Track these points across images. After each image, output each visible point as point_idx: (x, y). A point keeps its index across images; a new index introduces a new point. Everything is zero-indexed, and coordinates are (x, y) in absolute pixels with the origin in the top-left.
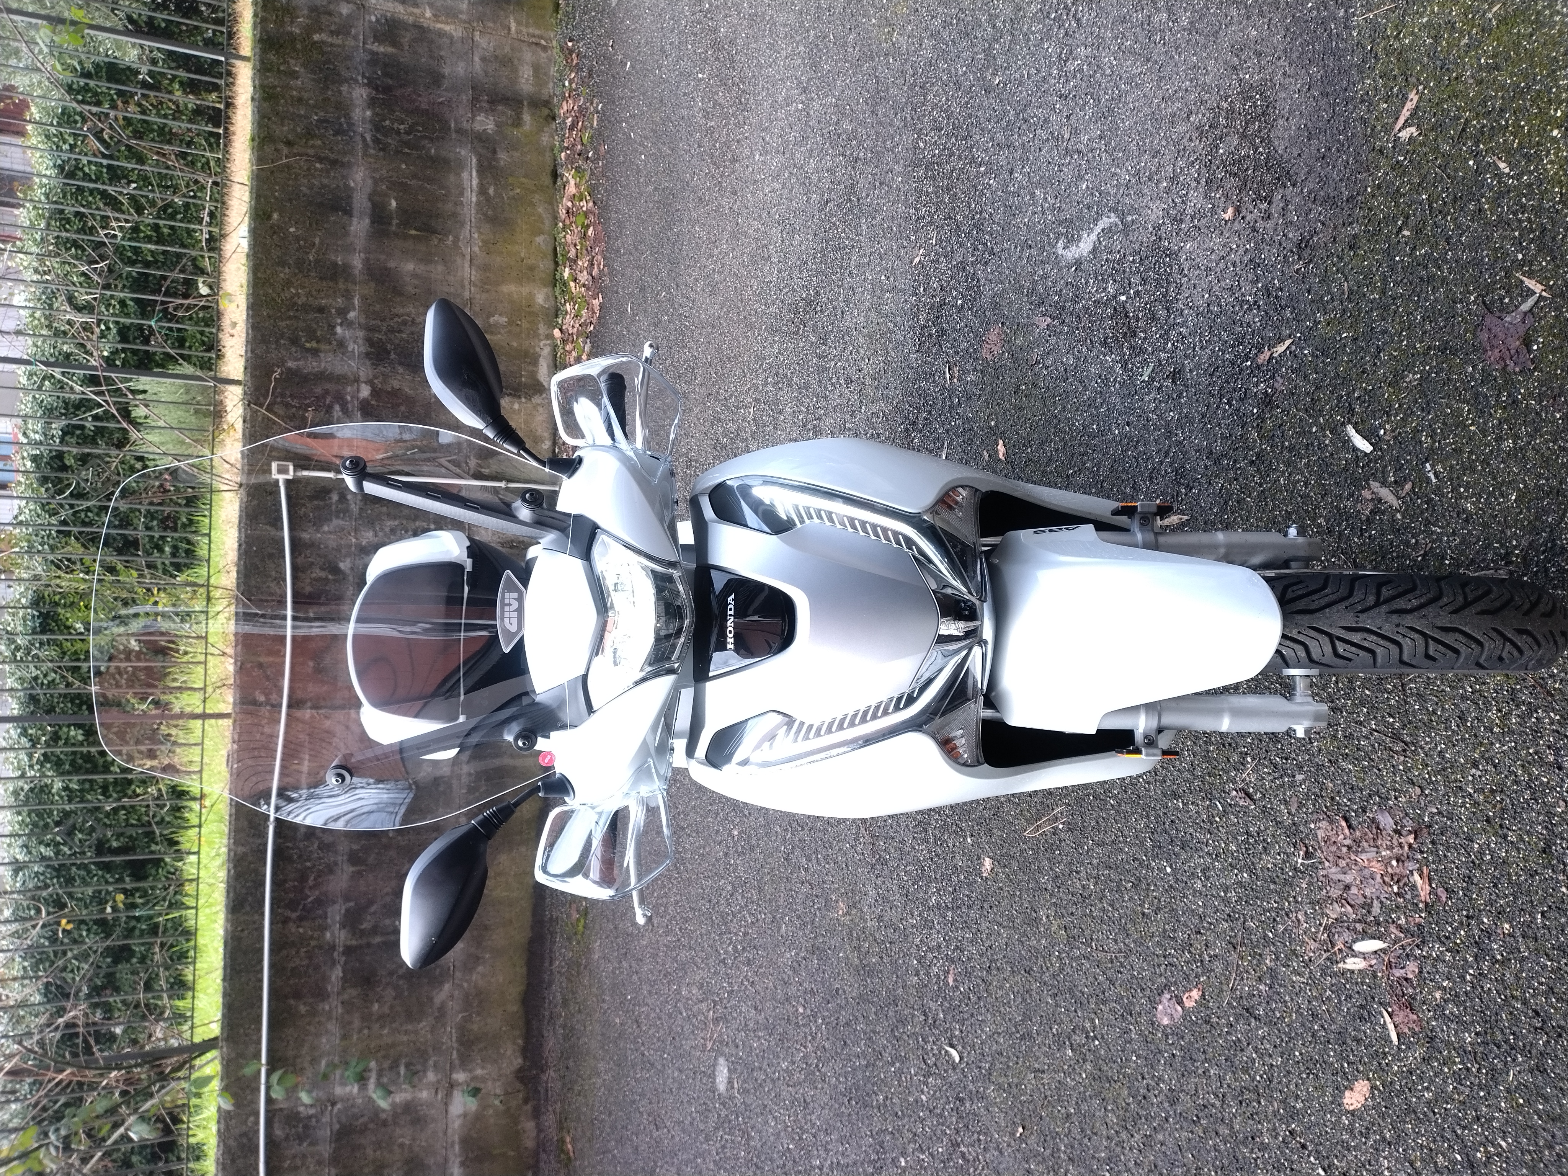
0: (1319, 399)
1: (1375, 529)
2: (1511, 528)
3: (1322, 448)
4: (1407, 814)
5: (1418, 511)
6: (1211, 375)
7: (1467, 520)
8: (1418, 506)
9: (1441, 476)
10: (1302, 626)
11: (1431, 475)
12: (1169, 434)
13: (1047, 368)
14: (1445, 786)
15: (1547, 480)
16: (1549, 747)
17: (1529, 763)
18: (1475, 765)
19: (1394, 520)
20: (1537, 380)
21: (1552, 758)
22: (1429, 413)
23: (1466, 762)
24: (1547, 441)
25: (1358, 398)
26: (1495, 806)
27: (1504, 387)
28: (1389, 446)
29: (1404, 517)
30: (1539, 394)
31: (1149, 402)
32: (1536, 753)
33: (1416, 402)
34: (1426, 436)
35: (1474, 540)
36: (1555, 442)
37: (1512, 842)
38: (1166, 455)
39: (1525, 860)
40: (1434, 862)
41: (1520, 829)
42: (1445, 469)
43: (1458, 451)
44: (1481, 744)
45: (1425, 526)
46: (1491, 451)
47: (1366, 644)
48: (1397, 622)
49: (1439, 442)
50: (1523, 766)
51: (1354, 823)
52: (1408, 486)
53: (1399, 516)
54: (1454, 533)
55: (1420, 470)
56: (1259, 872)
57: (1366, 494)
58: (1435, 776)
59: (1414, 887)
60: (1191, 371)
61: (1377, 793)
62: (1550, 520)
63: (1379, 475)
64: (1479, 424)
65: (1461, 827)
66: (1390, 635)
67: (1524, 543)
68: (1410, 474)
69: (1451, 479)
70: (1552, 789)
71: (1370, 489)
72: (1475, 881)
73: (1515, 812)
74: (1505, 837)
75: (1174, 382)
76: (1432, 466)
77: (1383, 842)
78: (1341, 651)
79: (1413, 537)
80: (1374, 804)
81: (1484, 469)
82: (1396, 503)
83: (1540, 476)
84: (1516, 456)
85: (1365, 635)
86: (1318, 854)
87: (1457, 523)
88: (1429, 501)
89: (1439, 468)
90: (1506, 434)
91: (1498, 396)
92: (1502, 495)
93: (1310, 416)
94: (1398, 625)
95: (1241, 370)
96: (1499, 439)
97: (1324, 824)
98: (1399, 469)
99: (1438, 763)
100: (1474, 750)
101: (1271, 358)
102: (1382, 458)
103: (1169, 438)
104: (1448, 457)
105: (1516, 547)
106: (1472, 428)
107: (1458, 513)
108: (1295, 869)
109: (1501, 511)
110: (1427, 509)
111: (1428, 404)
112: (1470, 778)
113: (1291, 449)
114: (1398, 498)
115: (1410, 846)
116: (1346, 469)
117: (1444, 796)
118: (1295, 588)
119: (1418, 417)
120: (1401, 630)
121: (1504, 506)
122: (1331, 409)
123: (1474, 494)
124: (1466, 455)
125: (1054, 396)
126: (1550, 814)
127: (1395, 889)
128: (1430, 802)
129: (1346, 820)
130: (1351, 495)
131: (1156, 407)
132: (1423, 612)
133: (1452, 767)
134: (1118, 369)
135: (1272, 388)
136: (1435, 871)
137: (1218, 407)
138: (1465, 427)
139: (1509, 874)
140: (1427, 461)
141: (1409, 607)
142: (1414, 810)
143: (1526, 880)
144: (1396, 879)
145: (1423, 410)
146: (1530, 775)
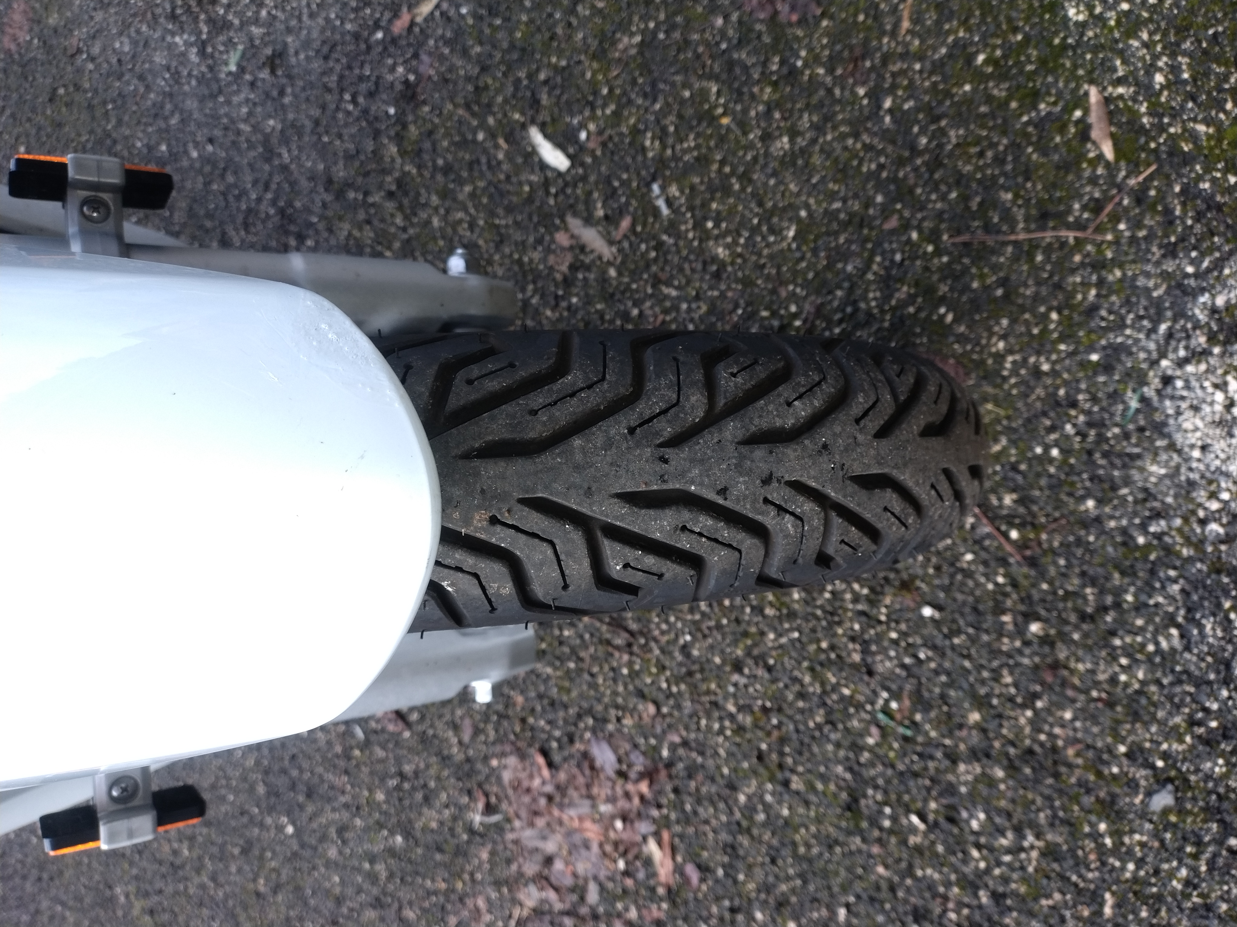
0: (486, 87)
1: (577, 295)
2: (786, 283)
3: (494, 166)
4: (636, 746)
5: (642, 264)
6: (326, 58)
7: (717, 276)
8: (643, 255)
9: (677, 204)
10: (503, 497)
11: (661, 203)
12: (269, 154)
13: (92, 59)
14: (692, 701)
15: (844, 201)
16: (853, 639)
17: (822, 664)
18: (738, 667)
19: (604, 280)
20: (827, 33)
21: (857, 657)
22: (655, 100)
23: (724, 662)
24: (843, 137)
25: (546, 82)
26: (769, 734)
27: (774, 48)
28: (594, 157)
29: (620, 274)
30: (830, 57)
31: (240, 105)
32: (832, 647)
33: (634, 82)
34: (653, 139)
35: (730, 307)
36: (856, 136)
37: (798, 793)
38: (267, 187)
39: (819, 820)
40: (678, 822)
41: (809, 771)
42: (682, 192)
43: (703, 161)
44: (746, 634)
45: (654, 286)
46: (755, 159)
47: (685, 543)
48: (764, 468)
49: (673, 148)
50: (812, 669)
51: (557, 758)
52: (625, 223)
53: (612, 272)
54: (697, 298)
55: (643, 196)
56: (418, 834)
57: (562, 239)
58: (677, 684)
59: (648, 862)
60: (297, 53)
61: (590, 712)
62: (849, 268)
63: (581, 207)
64: (734, 113)
65: (718, 768)
66: (747, 510)
67: (808, 307)
68: (627, 203)
69: (691, 208)
70: (859, 707)
71: (566, 229)
72: (741, 852)
73: (802, 743)
74: (786, 784)
75: (273, 72)
76: (663, 188)
77: (601, 791)
78: (615, 568)
79: (635, 305)
80: (586, 728)
81: (743, 189)
82: (607, 252)
83: (832, 196)
84: (794, 164)
85: (686, 516)
86: (504, 806)
87: (702, 280)
88: (660, 246)
89: (674, 190)
90: (778, 128)
91: (765, 64)
92: (772, 231)
93: (474, 115)
94: (767, 481)
95: (369, 48)
96: (767, 137)
97: (512, 761)
98: (611, 195)
99: (680, 664)
100: (735, 643)
101: (412, 24)
102: (584, 178)
103: (268, 160)
104: (687, 170)
105: (795, 316)
106: (725, 121)
107: (705, 263)
108: (471, 831)
109: (771, 257)
110: (656, 260)
111: (654, 84)
112: (731, 689)
113: (447, 170)
114: (611, 242)
115: (642, 798)
116: (530, 199)
117: (691, 716)
118: (475, 371)
119: (638, 107)
120: (777, 493)
121: (776, 248)
122: (506, 101)
123: (727, 232)
124: (715, 167)
125: (104, 103)
126: (857, 748)
127: (621, 865)
128: (670, 726)
129: (545, 753)
130: (539, 241)
131: (250, 114)
132: (823, 435)
133: (702, 670)
134: (193, 56)
135: (416, 72)
136: (681, 836)
137: (338, 109)
138: (713, 120)
139: (794, 844)
140: (654, 179)
141: (790, 422)
142: (646, 738)
143: (821, 854)
144: (621, 848)
145: (645, 96)
146: (823, 684)
